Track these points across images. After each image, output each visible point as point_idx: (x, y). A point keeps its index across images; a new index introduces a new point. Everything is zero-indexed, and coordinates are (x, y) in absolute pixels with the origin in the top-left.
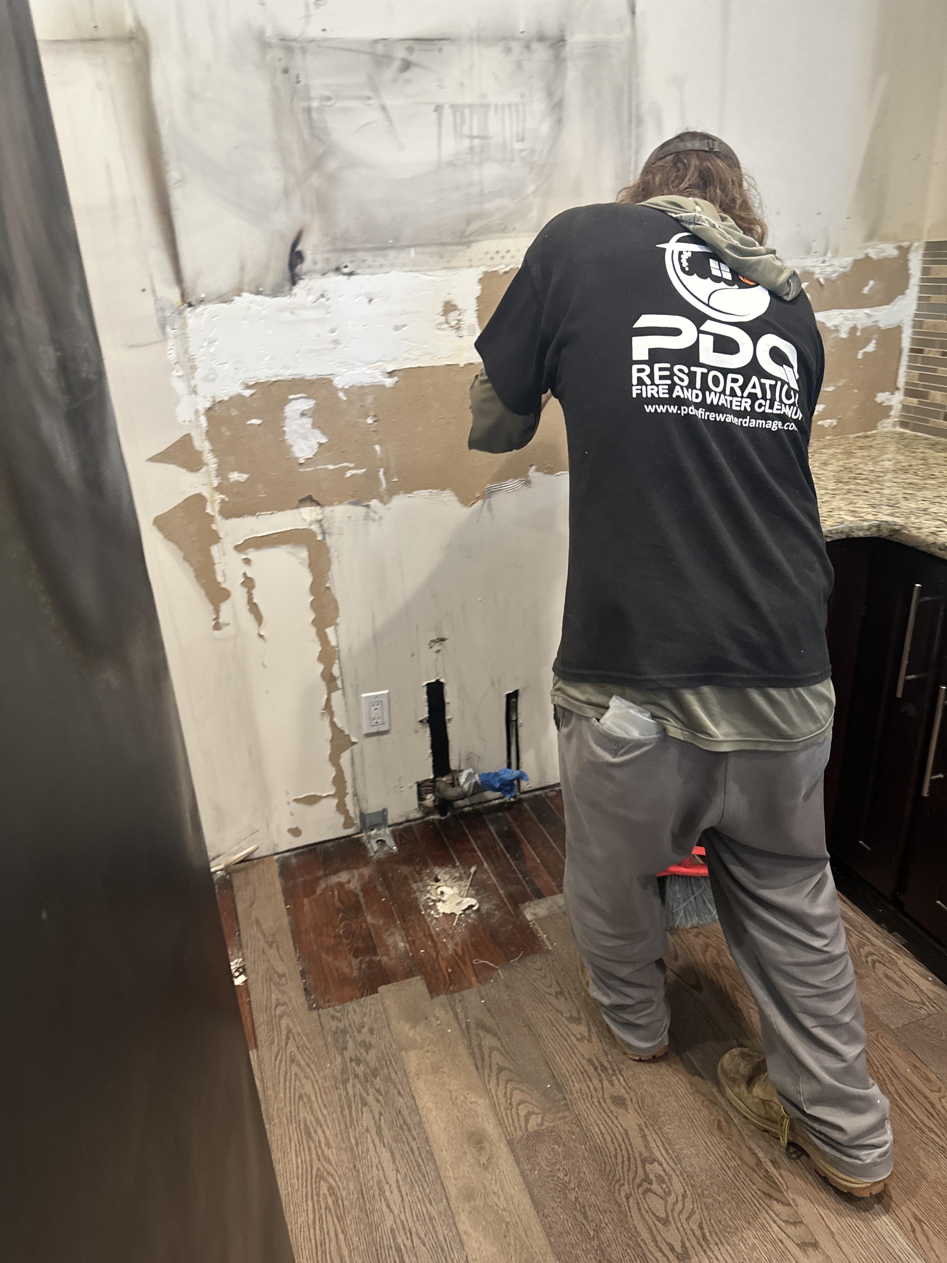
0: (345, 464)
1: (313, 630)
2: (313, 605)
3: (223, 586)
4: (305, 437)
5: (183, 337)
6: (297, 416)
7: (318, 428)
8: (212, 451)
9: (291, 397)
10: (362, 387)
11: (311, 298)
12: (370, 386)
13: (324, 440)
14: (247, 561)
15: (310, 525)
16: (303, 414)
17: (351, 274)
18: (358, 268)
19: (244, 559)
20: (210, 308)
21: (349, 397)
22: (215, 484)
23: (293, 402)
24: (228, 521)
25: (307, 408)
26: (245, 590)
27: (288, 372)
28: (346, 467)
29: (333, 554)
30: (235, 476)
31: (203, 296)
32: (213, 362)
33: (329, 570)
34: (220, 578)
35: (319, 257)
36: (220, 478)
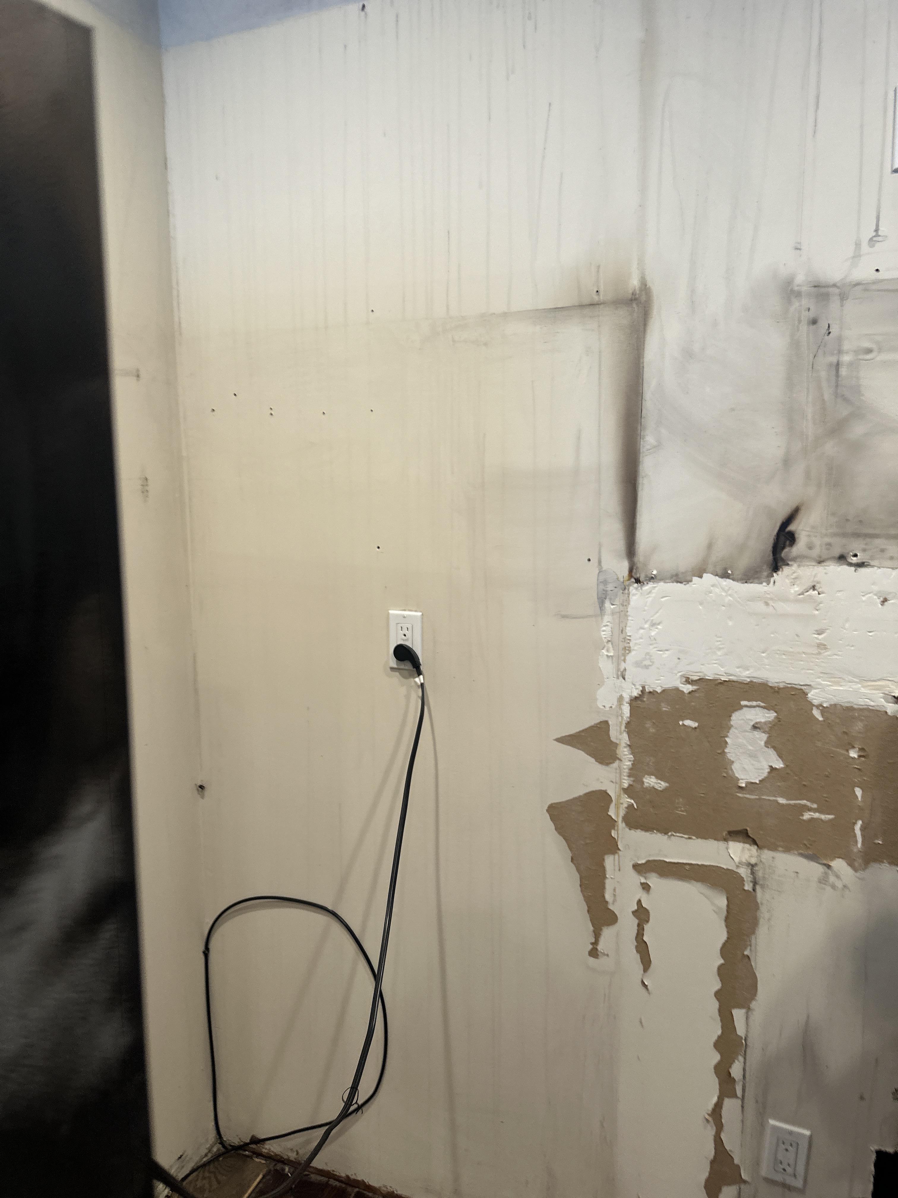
0: (804, 802)
1: (714, 1005)
2: (721, 971)
3: (611, 907)
4: (753, 756)
5: (622, 615)
6: (749, 727)
7: (774, 748)
8: (629, 746)
9: (743, 703)
10: (850, 709)
11: (796, 589)
12: (861, 710)
13: (779, 764)
14: (646, 887)
15: (738, 867)
16: (755, 727)
17: (861, 565)
18: (872, 558)
19: (642, 884)
20: (661, 586)
21: (826, 719)
22: (626, 785)
23: (745, 709)
24: (632, 831)
25: (763, 720)
26: (636, 921)
27: (747, 673)
28: (805, 806)
29: (764, 914)
30: (651, 781)
31: (655, 572)
32: (651, 647)
33: (754, 933)
34: (608, 896)
35: (817, 541)
36: (632, 779)
